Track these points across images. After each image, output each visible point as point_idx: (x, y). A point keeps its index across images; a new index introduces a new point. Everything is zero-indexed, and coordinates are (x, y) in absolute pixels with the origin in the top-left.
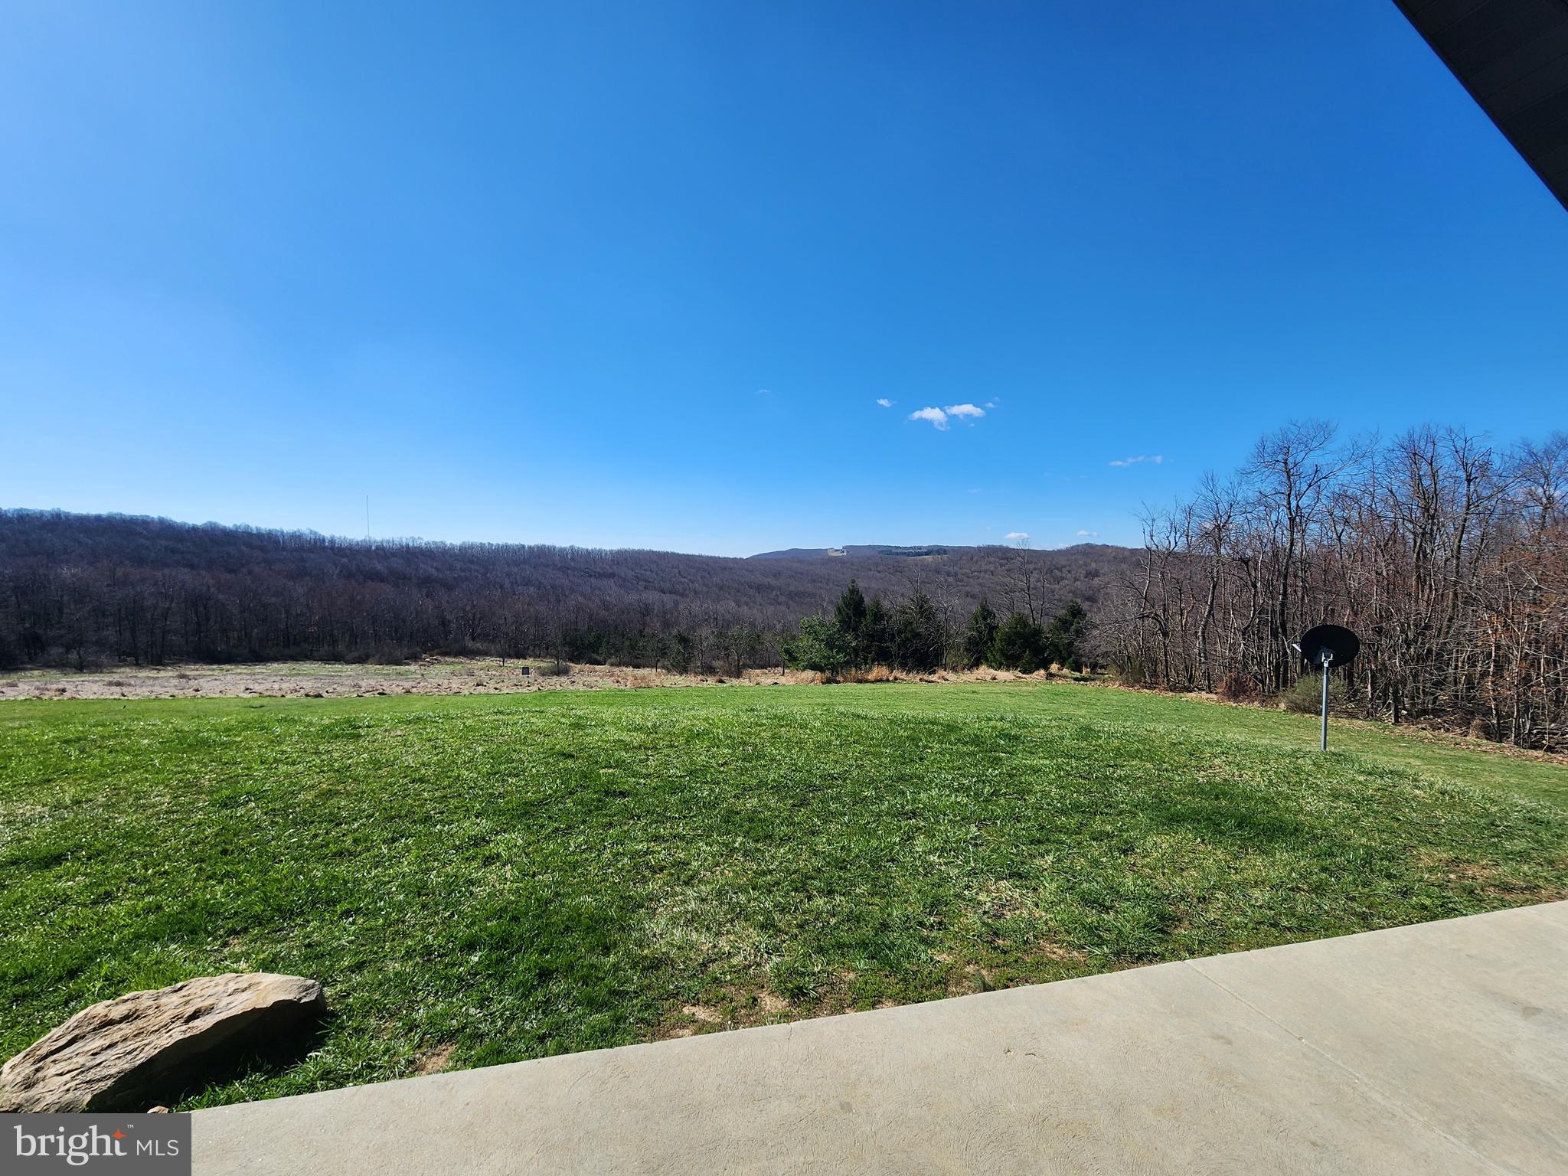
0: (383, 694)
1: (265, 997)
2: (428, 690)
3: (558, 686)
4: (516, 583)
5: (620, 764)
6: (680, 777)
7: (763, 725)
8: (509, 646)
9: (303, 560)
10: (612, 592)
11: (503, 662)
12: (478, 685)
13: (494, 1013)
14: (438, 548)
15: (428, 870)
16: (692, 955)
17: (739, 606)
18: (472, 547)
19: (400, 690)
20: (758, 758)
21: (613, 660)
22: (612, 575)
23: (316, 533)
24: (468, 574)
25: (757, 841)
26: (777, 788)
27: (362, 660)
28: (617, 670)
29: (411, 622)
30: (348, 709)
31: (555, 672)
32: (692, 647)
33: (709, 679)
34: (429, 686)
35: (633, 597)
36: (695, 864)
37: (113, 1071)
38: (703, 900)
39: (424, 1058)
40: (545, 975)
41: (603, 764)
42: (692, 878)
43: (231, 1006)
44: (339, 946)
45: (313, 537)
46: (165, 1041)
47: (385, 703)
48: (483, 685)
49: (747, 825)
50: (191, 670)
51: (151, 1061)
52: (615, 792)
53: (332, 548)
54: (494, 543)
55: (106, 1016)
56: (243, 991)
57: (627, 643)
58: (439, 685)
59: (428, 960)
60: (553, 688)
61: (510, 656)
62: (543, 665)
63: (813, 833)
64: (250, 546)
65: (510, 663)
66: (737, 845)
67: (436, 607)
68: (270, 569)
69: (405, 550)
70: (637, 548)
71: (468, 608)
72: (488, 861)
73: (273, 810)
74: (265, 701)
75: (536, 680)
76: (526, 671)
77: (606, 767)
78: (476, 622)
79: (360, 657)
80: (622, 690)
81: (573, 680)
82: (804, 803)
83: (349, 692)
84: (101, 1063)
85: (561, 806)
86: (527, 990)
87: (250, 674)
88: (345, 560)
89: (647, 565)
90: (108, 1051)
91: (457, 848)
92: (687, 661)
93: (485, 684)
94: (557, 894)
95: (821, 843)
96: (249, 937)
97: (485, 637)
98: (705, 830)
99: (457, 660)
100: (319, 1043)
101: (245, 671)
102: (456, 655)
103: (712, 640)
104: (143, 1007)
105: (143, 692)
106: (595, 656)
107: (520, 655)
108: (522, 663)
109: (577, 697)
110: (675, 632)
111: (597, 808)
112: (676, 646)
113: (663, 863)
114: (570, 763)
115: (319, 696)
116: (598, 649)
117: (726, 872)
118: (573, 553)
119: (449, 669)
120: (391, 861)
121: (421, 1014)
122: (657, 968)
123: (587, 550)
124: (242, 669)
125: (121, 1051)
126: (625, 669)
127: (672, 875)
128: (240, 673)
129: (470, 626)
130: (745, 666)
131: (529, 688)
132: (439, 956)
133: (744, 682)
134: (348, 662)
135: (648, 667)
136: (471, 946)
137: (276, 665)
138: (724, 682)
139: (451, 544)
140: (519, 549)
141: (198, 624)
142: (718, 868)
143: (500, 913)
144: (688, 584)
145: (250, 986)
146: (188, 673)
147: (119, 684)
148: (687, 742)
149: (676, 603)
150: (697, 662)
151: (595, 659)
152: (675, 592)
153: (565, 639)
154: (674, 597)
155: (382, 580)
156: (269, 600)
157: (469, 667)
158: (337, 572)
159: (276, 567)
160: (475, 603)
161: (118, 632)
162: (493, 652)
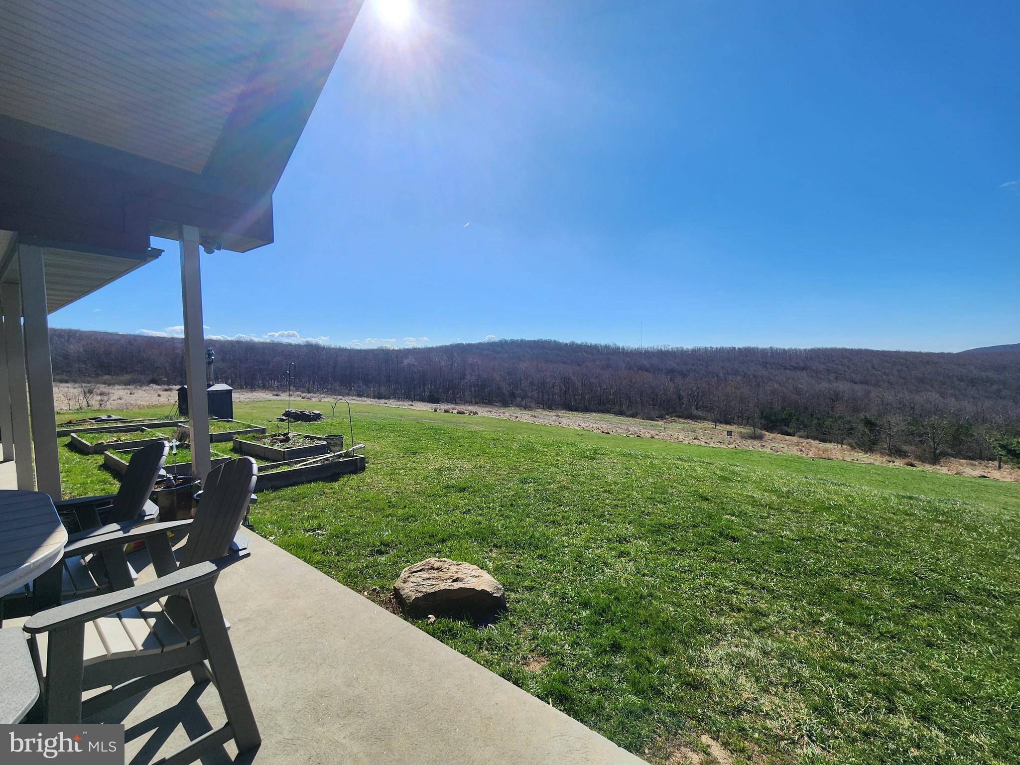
0: (639, 437)
1: (479, 586)
2: (664, 438)
3: (751, 448)
4: (728, 373)
5: (742, 514)
6: (792, 540)
7: (913, 514)
8: (720, 416)
9: (610, 359)
10: (804, 381)
11: (716, 425)
12: (695, 439)
13: (576, 655)
15: (587, 548)
16: (730, 695)
17: (944, 398)
18: (699, 350)
19: (649, 435)
20: (888, 545)
21: (801, 433)
22: (804, 369)
24: (696, 367)
25: (850, 624)
26: (899, 581)
27: (634, 416)
28: (804, 442)
29: (661, 395)
30: (620, 442)
31: (752, 437)
32: (879, 431)
33: (896, 461)
34: (666, 435)
35: (824, 385)
36: (772, 618)
37: (424, 590)
38: (765, 653)
39: (532, 660)
40: (616, 648)
41: (728, 512)
42: (763, 629)
43: (469, 582)
44: (529, 572)
45: (614, 346)
46: (443, 586)
47: (639, 442)
48: (698, 439)
49: (845, 605)
50: (561, 413)
51: (435, 592)
52: (727, 535)
55: (433, 565)
56: (476, 577)
57: (815, 421)
58: (672, 435)
59: (561, 602)
60: (746, 448)
61: (721, 422)
62: (743, 430)
63: (930, 645)
65: (721, 427)
66: (823, 619)
67: (675, 387)
68: (594, 364)
69: (660, 352)
71: (695, 389)
72: (622, 554)
73: (538, 490)
74: (584, 432)
75: (735, 441)
76: (730, 433)
77: (730, 514)
78: (699, 399)
79: (633, 414)
80: (803, 458)
81: (763, 444)
82: (931, 608)
83: (623, 433)
84: (423, 585)
85: (684, 533)
86: (601, 652)
87: (583, 418)
88: (628, 359)
89: (838, 359)
90: (427, 581)
91: (609, 540)
92: (875, 443)
93: (700, 438)
94: (651, 595)
95: (938, 660)
96: (500, 551)
97: (704, 408)
98: (795, 593)
99: (686, 421)
100: (494, 622)
101: (581, 416)
102: (686, 418)
103: (903, 426)
104: (444, 567)
105: (541, 421)
106: (786, 428)
107: (727, 422)
108: (729, 428)
109: (761, 457)
110: (862, 416)
111: (709, 543)
112: (862, 428)
113: (743, 606)
114: (705, 505)
115: (608, 433)
116: (789, 423)
117: (801, 639)
119: (681, 426)
120: (574, 534)
121: (543, 633)
122: (696, 688)
123: (784, 349)
124: (580, 415)
125: (430, 583)
126: (812, 441)
127: (746, 618)
128: (580, 417)
129: (695, 401)
130: (944, 454)
131: (729, 446)
132: (568, 602)
133: (942, 470)
134: (627, 417)
135: (834, 443)
136: (585, 605)
137: (595, 414)
138: (914, 466)
139: (687, 348)
140: (731, 350)
141: (565, 391)
142: (793, 632)
143: (610, 592)
144: (882, 377)
145: (479, 576)
146: (560, 414)
147: (535, 417)
148: (814, 512)
149: (868, 393)
150: (884, 444)
151: (786, 431)
152: (867, 383)
153: (762, 414)
154: (866, 387)
155: (647, 370)
156: (593, 380)
157: (693, 426)
158: (625, 366)
159: (598, 363)
160: (699, 386)
161: (538, 393)
162: (710, 418)
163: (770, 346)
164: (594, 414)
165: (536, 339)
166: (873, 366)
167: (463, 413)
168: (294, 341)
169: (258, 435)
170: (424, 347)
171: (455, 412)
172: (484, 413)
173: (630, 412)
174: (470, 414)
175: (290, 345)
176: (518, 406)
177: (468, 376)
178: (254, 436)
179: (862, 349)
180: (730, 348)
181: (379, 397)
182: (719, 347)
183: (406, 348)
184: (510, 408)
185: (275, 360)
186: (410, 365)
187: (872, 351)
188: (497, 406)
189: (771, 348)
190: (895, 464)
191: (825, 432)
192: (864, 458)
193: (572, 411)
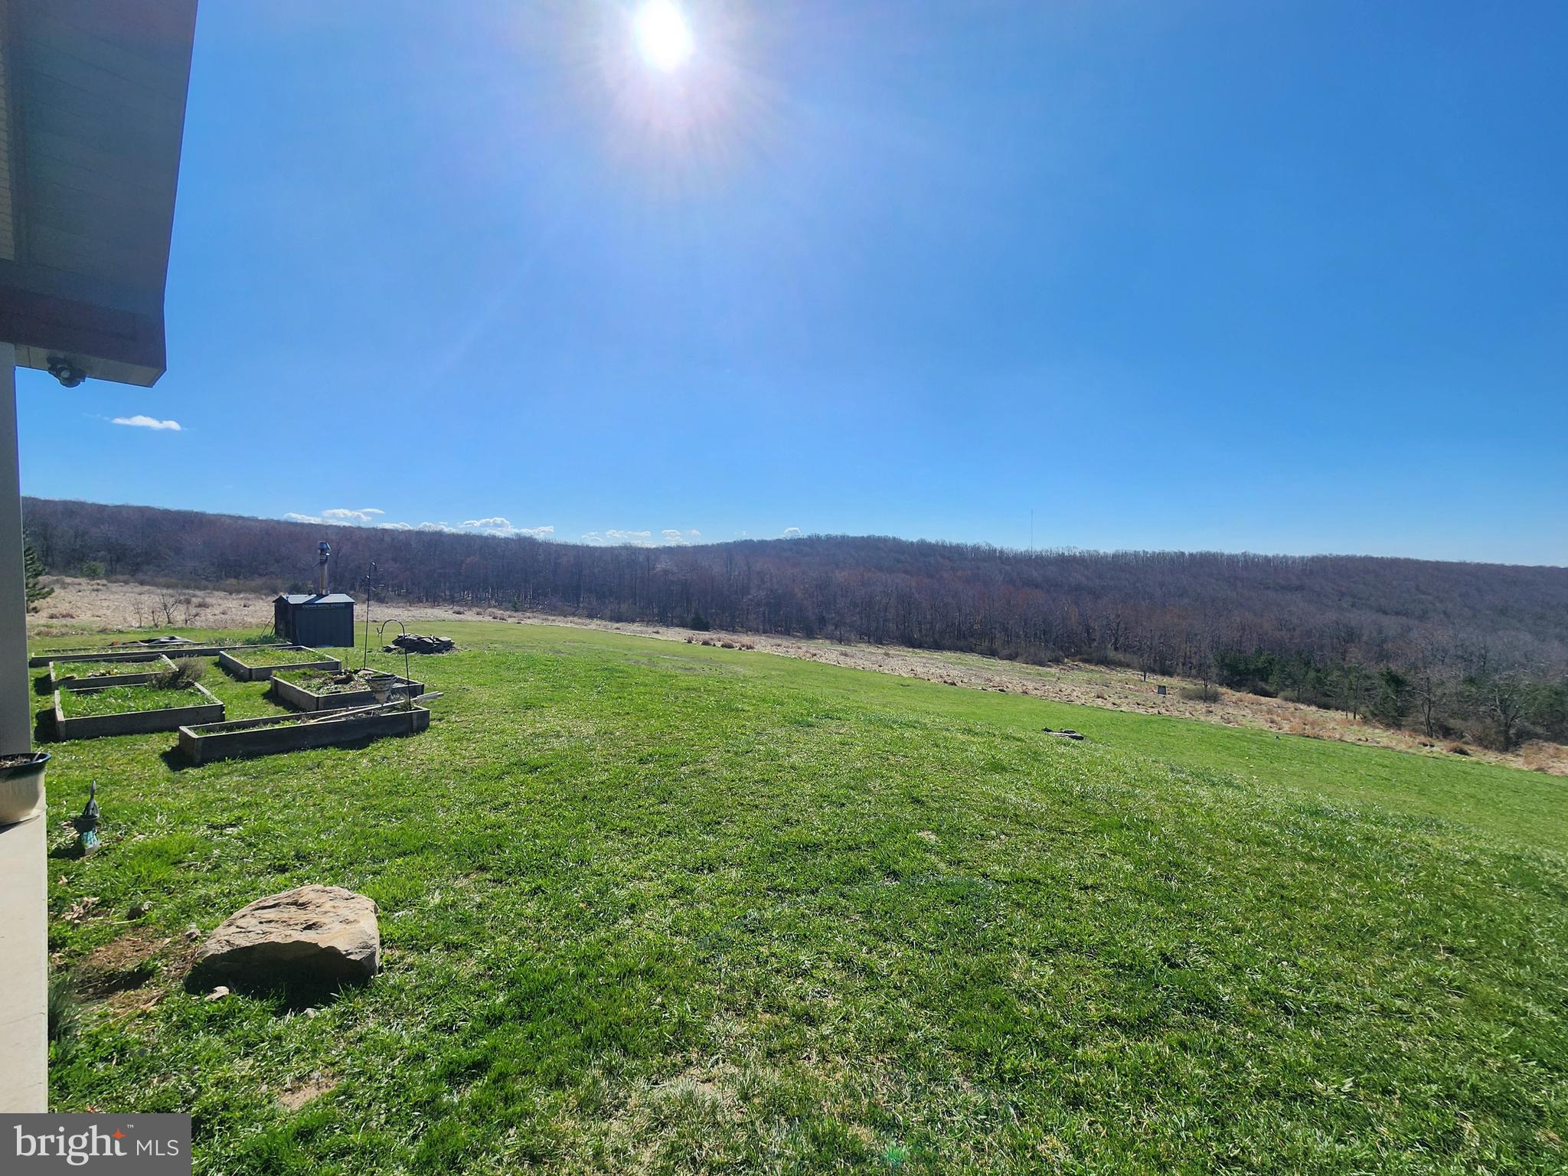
1: (332, 939)
3: (1187, 714)
4: (1169, 593)
8: (1155, 661)
9: (978, 568)
10: (1295, 609)
11: (1145, 676)
12: (1098, 697)
14: (1091, 556)
18: (1125, 555)
19: (1021, 690)
21: (1288, 693)
22: (1300, 588)
23: (990, 545)
24: (1117, 582)
27: (1011, 657)
28: (1291, 707)
29: (1057, 625)
31: (1198, 696)
32: (1411, 694)
33: (1436, 744)
35: (1331, 616)
37: (239, 942)
39: (312, 1082)
43: (325, 932)
45: (987, 548)
46: (278, 936)
48: (1103, 698)
50: (895, 650)
53: (1000, 558)
54: (1150, 550)
55: (301, 897)
57: (1313, 674)
58: (1061, 690)
60: (1179, 714)
61: (1153, 671)
62: (1188, 686)
64: (943, 557)
65: (1150, 678)
67: (1081, 614)
68: (954, 575)
70: (1343, 553)
71: (1112, 617)
74: (913, 682)
75: (1164, 702)
76: (1163, 690)
78: (1120, 633)
79: (1011, 655)
81: (1212, 709)
83: (980, 684)
88: (1009, 568)
90: (264, 925)
92: (1402, 712)
97: (1127, 648)
99: (1096, 669)
102: (1097, 664)
103: (1452, 687)
104: (317, 901)
105: (852, 662)
106: (1262, 684)
107: (1165, 672)
108: (1166, 681)
112: (1383, 689)
116: (1268, 677)
118: (1246, 561)
119: (1086, 676)
123: (1266, 557)
124: (926, 654)
125: (266, 929)
129: (1113, 635)
134: (1001, 658)
138: (1468, 754)
140: (1178, 557)
141: (904, 616)
144: (1434, 604)
145: (355, 921)
147: (846, 655)
149: (1407, 630)
150: (1419, 715)
151: (1263, 688)
152: (1406, 615)
153: (1223, 660)
154: (1404, 620)
155: (1037, 586)
156: (950, 600)
157: (1108, 676)
158: (1001, 579)
159: (959, 574)
160: (1119, 613)
161: (861, 618)
162: (1136, 665)
163: (1243, 551)
164: (949, 654)
165: (865, 535)
166: (1418, 588)
167: (730, 647)
168: (501, 533)
169: (312, 673)
170: (693, 544)
171: (719, 644)
172: (765, 646)
173: (1006, 652)
174: (740, 649)
175: (494, 537)
176: (830, 637)
177: (753, 591)
178: (305, 674)
179: (1399, 559)
180: (1175, 553)
181: (618, 619)
182: (1157, 551)
183: (667, 545)
184: (816, 641)
185: (469, 560)
186: (666, 572)
187: (1417, 562)
188: (798, 637)
189: (1244, 555)
190: (1434, 749)
191: (1328, 693)
192: (1382, 736)
193: (914, 647)
